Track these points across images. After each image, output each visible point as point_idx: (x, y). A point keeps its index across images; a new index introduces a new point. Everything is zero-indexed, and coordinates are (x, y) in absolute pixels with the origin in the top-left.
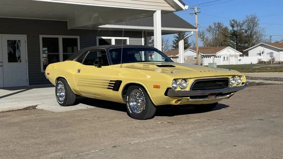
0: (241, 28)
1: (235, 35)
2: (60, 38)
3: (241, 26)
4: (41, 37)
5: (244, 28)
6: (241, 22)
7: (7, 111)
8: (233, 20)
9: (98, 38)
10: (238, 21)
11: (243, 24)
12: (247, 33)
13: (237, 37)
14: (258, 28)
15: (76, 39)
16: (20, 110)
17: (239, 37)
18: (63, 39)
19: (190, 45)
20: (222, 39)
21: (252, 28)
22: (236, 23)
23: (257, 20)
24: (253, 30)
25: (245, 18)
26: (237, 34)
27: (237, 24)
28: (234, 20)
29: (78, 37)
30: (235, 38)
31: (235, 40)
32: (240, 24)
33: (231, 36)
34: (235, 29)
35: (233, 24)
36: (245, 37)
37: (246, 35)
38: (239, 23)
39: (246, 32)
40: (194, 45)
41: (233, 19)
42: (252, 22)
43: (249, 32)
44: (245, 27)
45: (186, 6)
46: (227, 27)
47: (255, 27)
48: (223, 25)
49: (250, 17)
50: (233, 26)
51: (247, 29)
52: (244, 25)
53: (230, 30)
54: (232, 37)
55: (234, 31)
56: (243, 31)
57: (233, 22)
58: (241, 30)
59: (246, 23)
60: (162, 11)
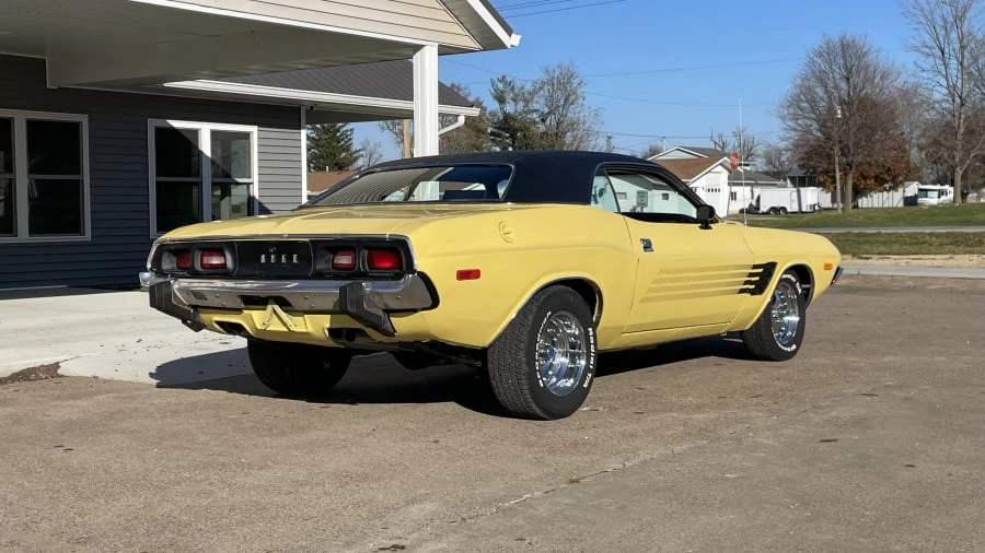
0: (526, 105)
1: (507, 130)
2: (20, 119)
3: (527, 101)
5: (538, 107)
6: (529, 87)
8: (503, 80)
9: (153, 124)
10: (518, 84)
11: (534, 93)
12: (548, 121)
13: (513, 136)
14: (578, 110)
15: (76, 126)
16: (2, 381)
17: (519, 134)
18: (31, 124)
19: (359, 157)
20: (465, 142)
21: (561, 109)
22: (513, 88)
23: (575, 82)
24: (566, 116)
25: (541, 76)
26: (517, 125)
27: (516, 91)
28: (504, 77)
29: (83, 119)
30: (507, 138)
31: (509, 145)
32: (523, 93)
33: (496, 131)
34: (510, 108)
35: (502, 92)
36: (542, 137)
37: (542, 128)
38: (522, 88)
39: (543, 121)
40: (371, 155)
41: (500, 77)
42: (563, 88)
43: (552, 120)
44: (539, 104)
45: (513, 35)
46: (481, 100)
47: (572, 107)
48: (469, 94)
49: (557, 73)
50: (501, 99)
51: (546, 110)
52: (536, 98)
53: (489, 110)
54: (499, 136)
55: (507, 116)
56: (535, 115)
57: (501, 86)
58: (527, 113)
59: (545, 92)
60: (440, 46)
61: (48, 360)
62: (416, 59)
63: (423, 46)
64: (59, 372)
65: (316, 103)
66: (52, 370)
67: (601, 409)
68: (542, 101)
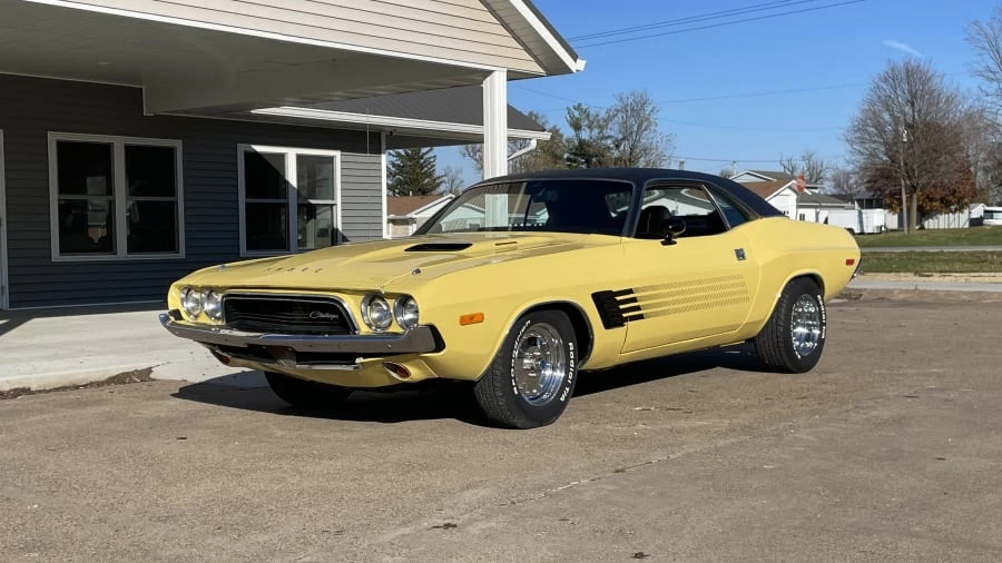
0: (601, 132)
1: (582, 156)
2: (119, 144)
3: (601, 128)
4: (53, 138)
5: (612, 133)
6: (603, 114)
7: (57, 389)
8: (578, 108)
9: (242, 148)
10: (593, 112)
11: (608, 120)
12: (622, 147)
13: (588, 162)
14: (652, 135)
15: (171, 151)
16: (99, 384)
17: (594, 160)
18: (129, 149)
19: (441, 183)
20: (543, 167)
21: (634, 135)
22: (588, 116)
23: (649, 109)
24: (639, 141)
25: (614, 103)
26: (592, 151)
27: (591, 119)
28: (579, 105)
29: (178, 144)
30: (583, 163)
32: (598, 121)
33: (572, 156)
34: (585, 135)
35: (578, 119)
36: (616, 162)
37: (616, 154)
38: (597, 116)
39: (617, 147)
40: (453, 181)
41: (576, 105)
42: (636, 114)
43: (625, 146)
44: (614, 130)
45: (578, 61)
47: (645, 133)
49: (630, 100)
50: (577, 126)
51: (621, 136)
52: (610, 125)
53: (565, 137)
54: (575, 161)
55: (582, 142)
56: (609, 142)
57: (577, 114)
58: (602, 139)
59: (619, 119)
60: (508, 71)
61: (142, 366)
62: (486, 84)
63: (492, 71)
64: (152, 376)
65: (395, 128)
66: (145, 375)
67: (653, 409)
68: (616, 128)
